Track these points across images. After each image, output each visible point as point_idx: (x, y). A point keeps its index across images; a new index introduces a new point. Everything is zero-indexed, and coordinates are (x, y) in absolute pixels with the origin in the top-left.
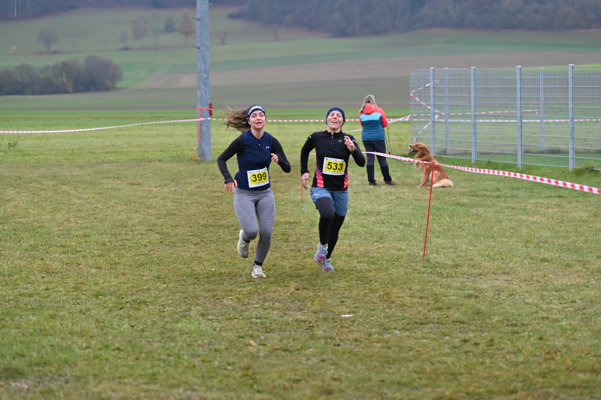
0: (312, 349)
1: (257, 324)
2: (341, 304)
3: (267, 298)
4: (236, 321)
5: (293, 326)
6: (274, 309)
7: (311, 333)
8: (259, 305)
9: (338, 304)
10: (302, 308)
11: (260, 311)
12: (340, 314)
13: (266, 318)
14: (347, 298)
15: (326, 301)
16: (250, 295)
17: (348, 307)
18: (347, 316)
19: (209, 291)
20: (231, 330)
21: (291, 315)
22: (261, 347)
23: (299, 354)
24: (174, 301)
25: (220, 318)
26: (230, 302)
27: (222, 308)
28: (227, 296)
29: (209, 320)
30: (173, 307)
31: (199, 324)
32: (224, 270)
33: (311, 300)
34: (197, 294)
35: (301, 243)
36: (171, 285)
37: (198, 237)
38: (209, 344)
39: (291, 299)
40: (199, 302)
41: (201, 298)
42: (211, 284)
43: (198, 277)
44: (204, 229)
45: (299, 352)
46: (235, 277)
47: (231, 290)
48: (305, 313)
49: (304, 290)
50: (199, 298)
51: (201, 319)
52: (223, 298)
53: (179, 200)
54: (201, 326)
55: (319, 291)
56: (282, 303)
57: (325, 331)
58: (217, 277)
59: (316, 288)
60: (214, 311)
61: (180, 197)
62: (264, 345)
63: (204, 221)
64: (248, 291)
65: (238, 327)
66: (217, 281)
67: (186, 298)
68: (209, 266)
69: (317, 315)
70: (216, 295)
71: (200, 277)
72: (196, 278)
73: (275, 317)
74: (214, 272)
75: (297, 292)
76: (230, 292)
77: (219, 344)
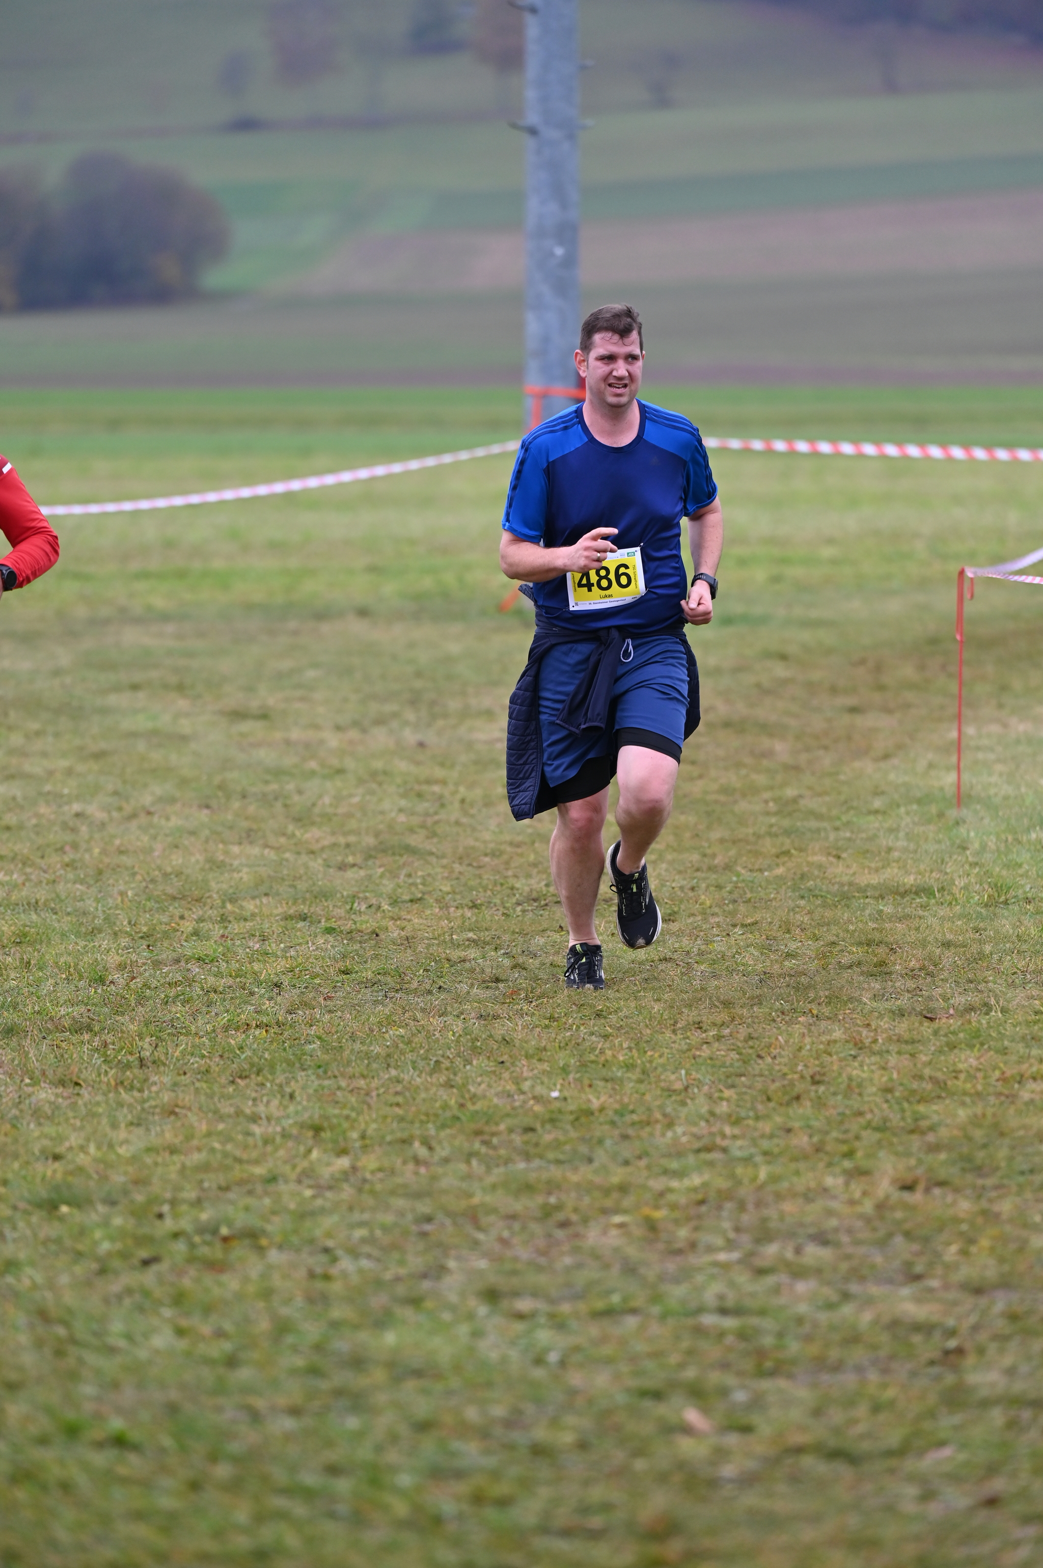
0: (946, 1452)
1: (721, 1335)
3: (772, 1225)
4: (632, 1322)
5: (874, 1347)
6: (798, 1272)
7: (950, 1379)
8: (735, 1255)
10: (919, 1269)
11: (741, 1280)
13: (762, 1312)
15: (1026, 1241)
16: (704, 1209)
19: (528, 1188)
20: (609, 1361)
21: (869, 1301)
22: (732, 1440)
23: (892, 1471)
24: (378, 1233)
25: (566, 1308)
26: (614, 1238)
27: (579, 1266)
28: (605, 1212)
29: (520, 1316)
30: (369, 1256)
31: (477, 1334)
32: (603, 1098)
33: (961, 1234)
34: (476, 1200)
35: (940, 983)
36: (370, 1162)
37: (502, 951)
38: (509, 1424)
39: (874, 1229)
40: (481, 1236)
41: (492, 1218)
42: (541, 1157)
43: (487, 1129)
44: (530, 915)
45: (893, 1462)
46: (642, 1128)
47: (623, 1189)
48: (931, 1290)
49: (937, 1191)
50: (485, 1220)
51: (483, 1310)
52: (585, 1221)
53: (436, 788)
54: (483, 1345)
55: (1000, 1197)
56: (837, 1245)
57: (1011, 1372)
58: (569, 1127)
59: (989, 1182)
60: (542, 1279)
61: (439, 773)
62: (746, 1429)
63: (532, 881)
64: (695, 1190)
65: (641, 1347)
66: (568, 1148)
67: (429, 1219)
68: (538, 1078)
69: (983, 1301)
70: (559, 1207)
71: (494, 1129)
72: (478, 1133)
73: (802, 1308)
74: (557, 1105)
75: (906, 1196)
76: (615, 1195)
77: (555, 1423)
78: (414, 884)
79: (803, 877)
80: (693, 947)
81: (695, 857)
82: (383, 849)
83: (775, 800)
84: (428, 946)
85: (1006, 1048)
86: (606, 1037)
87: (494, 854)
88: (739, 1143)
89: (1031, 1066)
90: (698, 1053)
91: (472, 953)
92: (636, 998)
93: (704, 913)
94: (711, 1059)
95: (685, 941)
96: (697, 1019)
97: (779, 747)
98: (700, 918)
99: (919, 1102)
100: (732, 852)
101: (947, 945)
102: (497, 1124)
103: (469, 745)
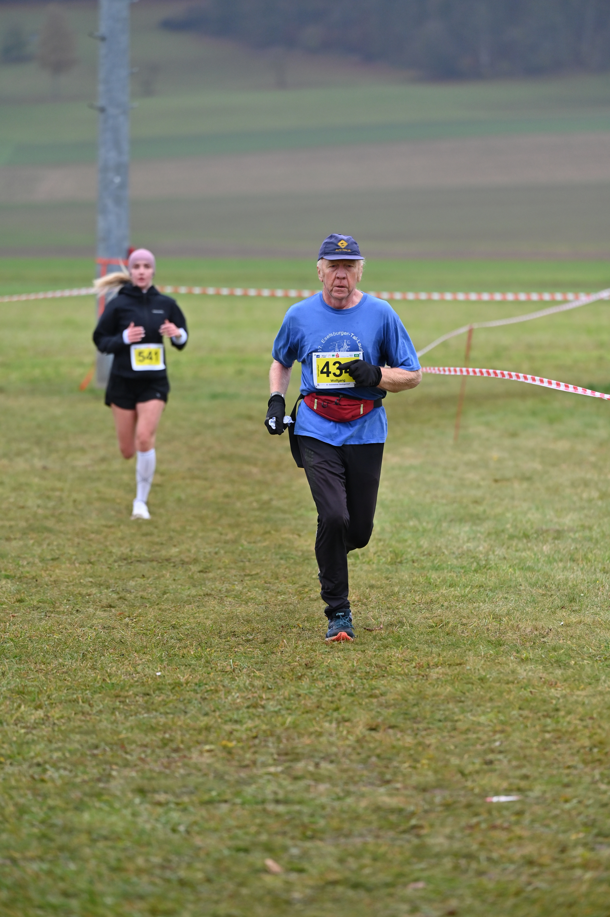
0: (420, 885)
1: (278, 816)
2: (485, 767)
3: (299, 751)
4: (225, 807)
5: (370, 823)
6: (318, 779)
7: (416, 841)
8: (280, 769)
9: (477, 767)
10: (388, 777)
11: (285, 783)
12: (484, 794)
13: (301, 802)
14: (501, 752)
15: (448, 761)
16: (257, 741)
17: (504, 776)
18: (503, 799)
19: (153, 729)
20: (215, 830)
21: (363, 795)
22: (294, 876)
23: (391, 895)
24: (68, 755)
25: (186, 799)
26: (207, 759)
27: (189, 775)
28: (198, 743)
29: (159, 804)
30: (65, 769)
31: (135, 814)
32: (186, 677)
33: (411, 756)
34: (122, 736)
35: (371, 609)
36: (55, 713)
37: (111, 590)
38: (163, 867)
39: (359, 754)
40: (128, 757)
41: (134, 746)
42: (156, 711)
43: (122, 694)
44: (124, 568)
45: (391, 890)
46: (213, 693)
47: (208, 728)
48: (397, 789)
49: (391, 731)
50: (129, 748)
51: (137, 800)
52: (189, 748)
53: (57, 493)
54: (140, 820)
55: (428, 735)
56: (339, 763)
57: (450, 837)
58: (169, 693)
59: (421, 726)
60: (169, 782)
61: (59, 485)
62: (301, 871)
63: (122, 549)
64: (250, 730)
65: (232, 823)
66: (171, 705)
67: (96, 747)
68: (146, 664)
69: (428, 795)
70: (171, 740)
71: (126, 694)
72: (117, 696)
73: (324, 800)
74: (159, 680)
75: (373, 733)
76: (204, 733)
77: (189, 866)
78: (52, 550)
79: (280, 546)
80: (223, 588)
81: (215, 535)
82: (31, 529)
83: (257, 501)
84: (68, 586)
85: (417, 647)
86: (180, 640)
87: (98, 532)
88: (271, 703)
89: (434, 658)
90: (236, 650)
91: (94, 590)
92: (195, 618)
93: (225, 567)
94: (245, 653)
95: (217, 584)
96: (233, 630)
97: (255, 470)
98: (223, 570)
99: (372, 679)
100: (236, 533)
101: (372, 587)
102: (127, 691)
103: (73, 469)
